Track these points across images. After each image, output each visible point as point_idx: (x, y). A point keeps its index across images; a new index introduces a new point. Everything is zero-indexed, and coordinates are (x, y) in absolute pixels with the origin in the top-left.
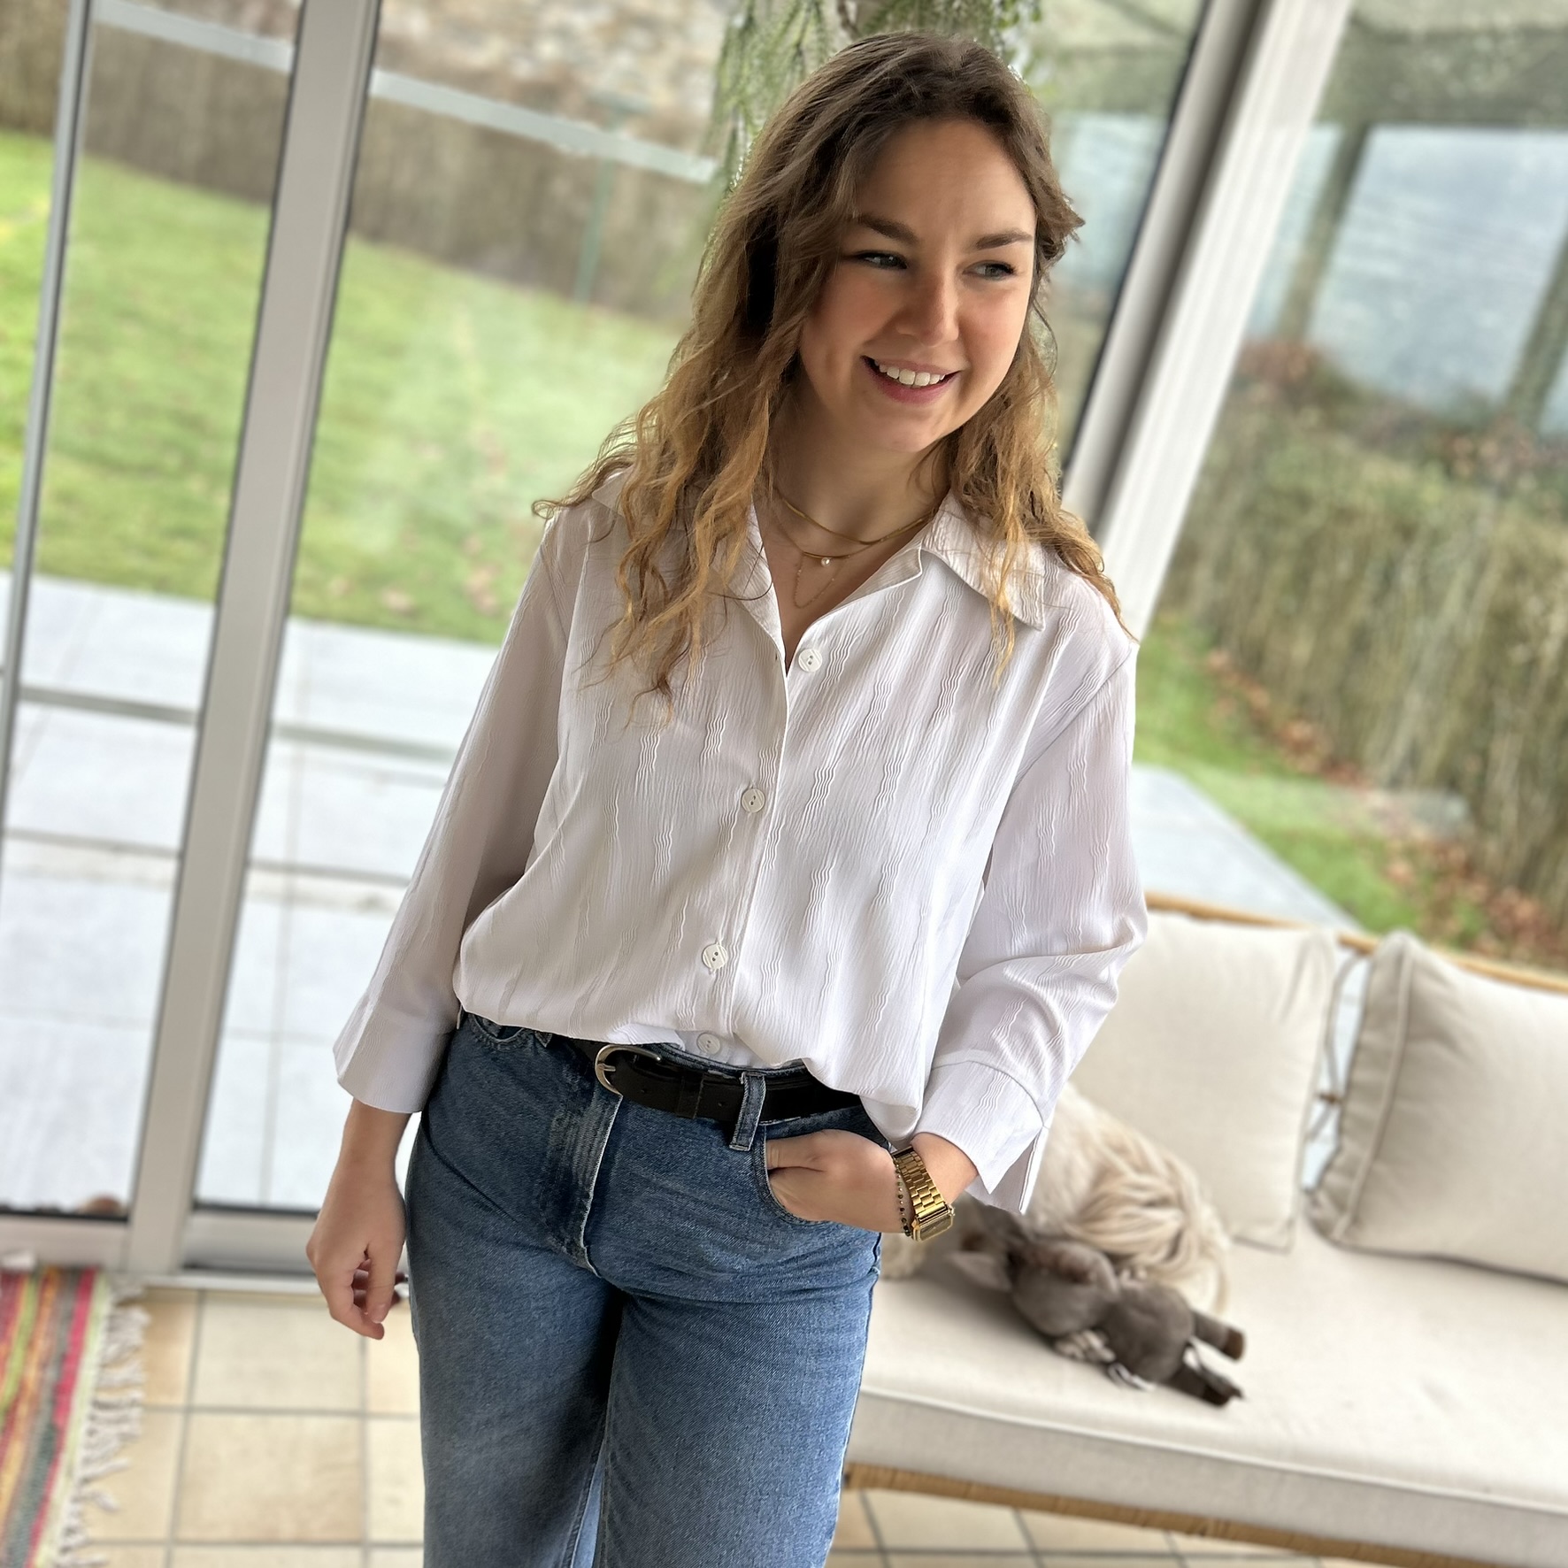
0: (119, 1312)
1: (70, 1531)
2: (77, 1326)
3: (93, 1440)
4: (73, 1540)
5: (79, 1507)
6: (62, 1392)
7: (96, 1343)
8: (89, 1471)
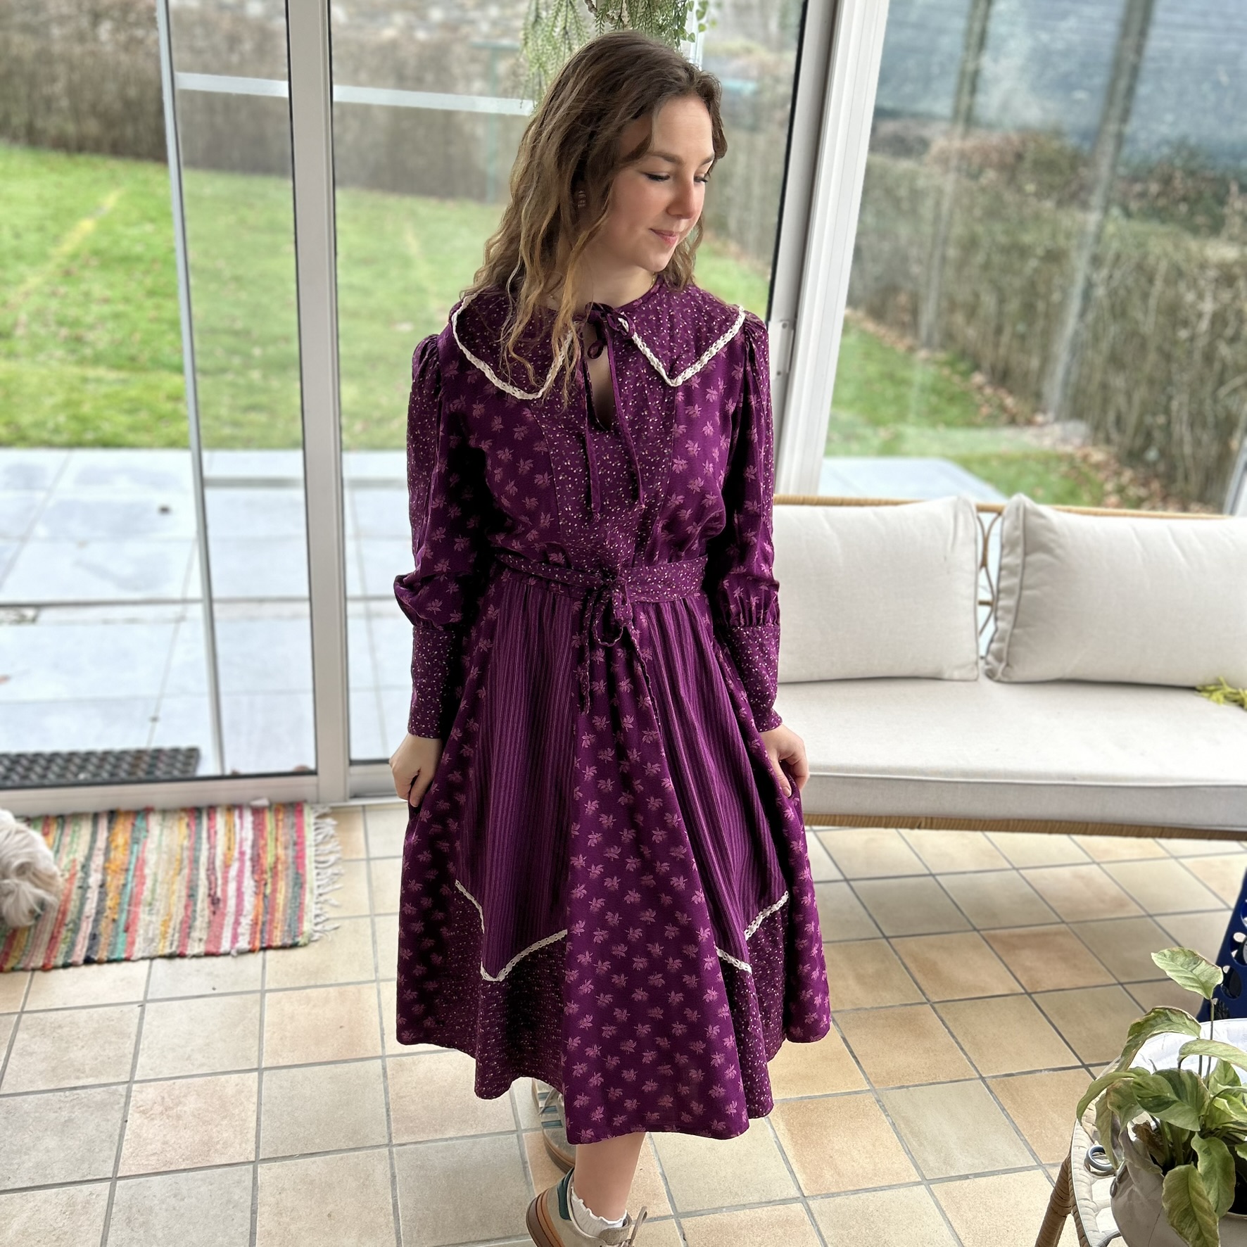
0: (319, 821)
1: (317, 916)
2: (300, 829)
3: (319, 877)
4: (319, 920)
5: (319, 906)
6: (299, 858)
7: (310, 835)
8: (321, 891)
